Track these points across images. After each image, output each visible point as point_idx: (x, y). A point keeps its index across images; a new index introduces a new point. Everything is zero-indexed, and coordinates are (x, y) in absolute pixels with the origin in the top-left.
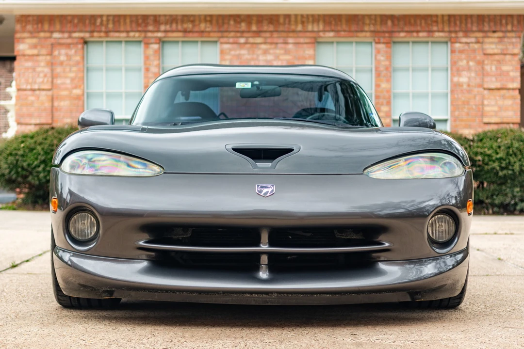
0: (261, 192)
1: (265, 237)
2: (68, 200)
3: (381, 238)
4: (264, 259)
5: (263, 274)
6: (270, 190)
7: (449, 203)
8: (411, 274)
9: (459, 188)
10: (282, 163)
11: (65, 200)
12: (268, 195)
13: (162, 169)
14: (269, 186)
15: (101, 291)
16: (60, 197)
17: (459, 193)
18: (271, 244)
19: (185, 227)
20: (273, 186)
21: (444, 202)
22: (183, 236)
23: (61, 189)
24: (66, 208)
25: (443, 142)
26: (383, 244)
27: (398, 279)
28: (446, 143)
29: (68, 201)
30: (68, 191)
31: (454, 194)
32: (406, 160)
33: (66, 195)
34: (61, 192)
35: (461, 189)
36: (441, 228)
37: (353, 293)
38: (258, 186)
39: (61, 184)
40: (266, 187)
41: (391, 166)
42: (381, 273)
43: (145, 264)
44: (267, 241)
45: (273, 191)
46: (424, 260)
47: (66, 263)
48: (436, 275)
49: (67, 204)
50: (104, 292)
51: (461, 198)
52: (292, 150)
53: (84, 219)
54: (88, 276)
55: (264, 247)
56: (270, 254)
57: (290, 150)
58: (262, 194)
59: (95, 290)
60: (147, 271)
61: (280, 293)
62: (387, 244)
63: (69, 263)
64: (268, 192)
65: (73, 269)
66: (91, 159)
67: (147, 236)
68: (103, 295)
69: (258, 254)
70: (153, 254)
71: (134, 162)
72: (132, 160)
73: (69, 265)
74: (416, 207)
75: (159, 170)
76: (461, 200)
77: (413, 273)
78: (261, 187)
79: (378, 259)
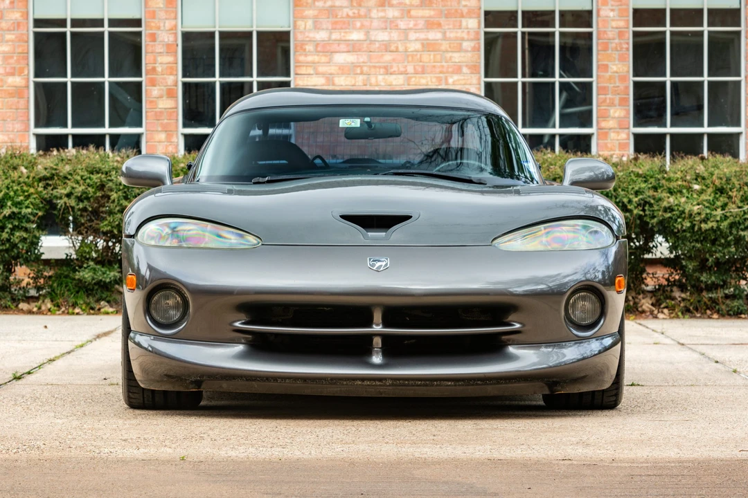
0: (373, 265)
1: (378, 316)
2: (147, 276)
3: (511, 318)
4: (377, 341)
5: (377, 359)
6: (384, 264)
7: (595, 278)
8: (551, 359)
9: (608, 261)
10: (397, 233)
11: (143, 277)
12: (382, 269)
13: (259, 240)
14: (383, 260)
15: (188, 382)
16: (137, 272)
17: (608, 268)
18: (386, 325)
19: (286, 306)
20: (387, 259)
21: (588, 276)
22: (283, 318)
23: (138, 264)
24: (145, 287)
25: (600, 208)
26: (513, 325)
27: (534, 364)
28: (603, 209)
29: (148, 278)
30: (147, 265)
31: (602, 268)
32: (545, 228)
33: (144, 271)
34: (138, 268)
35: (610, 262)
36: (584, 307)
37: (478, 381)
38: (370, 259)
39: (137, 257)
40: (379, 261)
41: (525, 236)
42: (511, 358)
43: (240, 348)
44: (381, 321)
45: (386, 265)
46: (564, 344)
47: (146, 349)
48: (579, 360)
49: (146, 281)
50: (192, 382)
51: (609, 273)
52: (411, 217)
53: (167, 298)
54: (174, 363)
55: (378, 328)
56: (385, 337)
57: (407, 218)
58: (374, 268)
59: (181, 380)
60: (242, 356)
61: (395, 379)
62: (518, 326)
63: (150, 349)
64: (381, 266)
65: (155, 355)
66: (175, 228)
67: (244, 317)
68: (191, 386)
69: (370, 337)
70: (250, 336)
71: (225, 232)
72: (223, 230)
73: (150, 351)
74: (558, 282)
75: (255, 242)
76: (609, 276)
77: (553, 357)
78: (374, 261)
79: (508, 343)
